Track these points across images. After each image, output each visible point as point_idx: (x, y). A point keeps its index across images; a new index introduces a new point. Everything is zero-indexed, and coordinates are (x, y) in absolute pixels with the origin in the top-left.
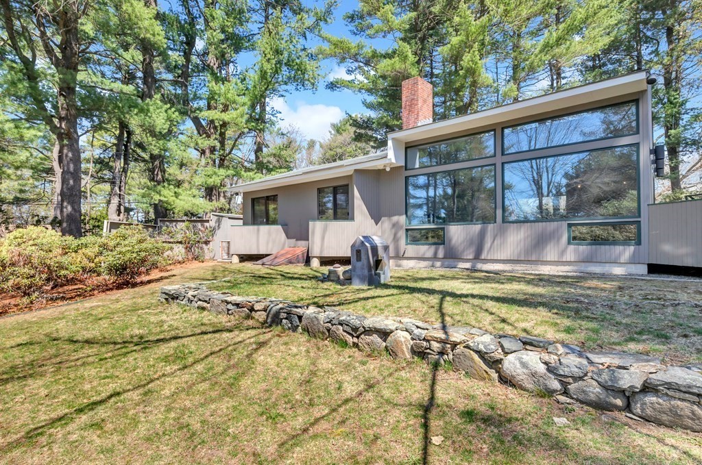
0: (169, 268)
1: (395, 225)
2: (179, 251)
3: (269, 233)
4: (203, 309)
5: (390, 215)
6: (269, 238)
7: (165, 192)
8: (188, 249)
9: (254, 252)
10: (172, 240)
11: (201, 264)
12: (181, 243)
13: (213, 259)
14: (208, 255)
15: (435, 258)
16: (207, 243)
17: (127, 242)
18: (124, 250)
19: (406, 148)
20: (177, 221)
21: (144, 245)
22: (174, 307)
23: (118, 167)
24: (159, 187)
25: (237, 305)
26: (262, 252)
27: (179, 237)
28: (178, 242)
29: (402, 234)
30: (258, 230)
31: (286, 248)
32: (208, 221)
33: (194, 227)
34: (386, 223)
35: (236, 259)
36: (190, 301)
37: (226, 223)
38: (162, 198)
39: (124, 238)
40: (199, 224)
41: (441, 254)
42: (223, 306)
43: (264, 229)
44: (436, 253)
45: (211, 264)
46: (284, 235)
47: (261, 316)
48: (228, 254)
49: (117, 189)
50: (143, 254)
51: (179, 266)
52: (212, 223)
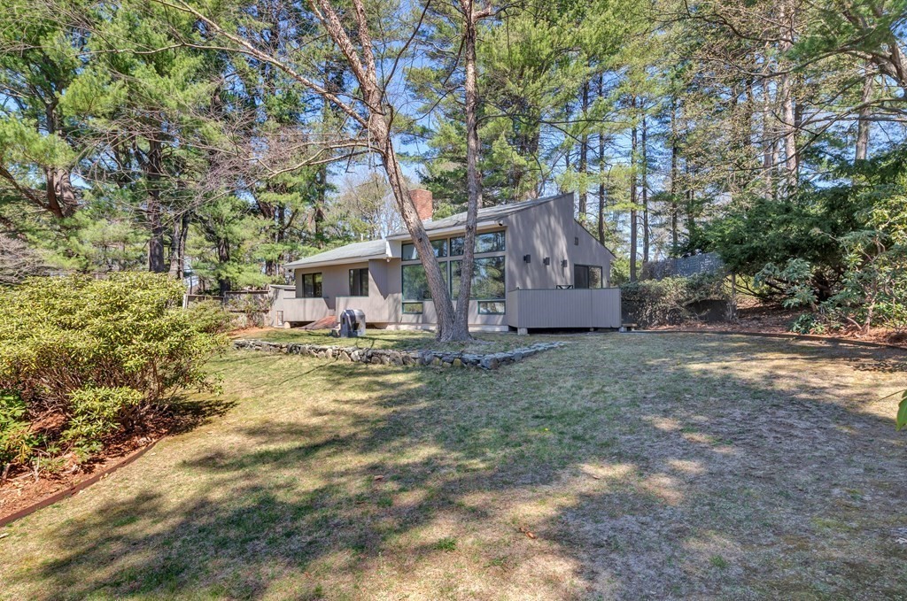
0: (234, 333)
1: (395, 300)
2: (243, 318)
3: (314, 305)
4: (258, 350)
5: (393, 293)
6: (312, 309)
7: (230, 269)
8: (250, 317)
9: (301, 319)
10: (236, 310)
11: (261, 330)
12: (244, 312)
13: (271, 326)
14: (267, 323)
15: (417, 323)
16: (266, 311)
17: (207, 312)
18: (206, 318)
19: (403, 245)
20: (240, 293)
21: (219, 315)
22: (242, 350)
23: (177, 230)
24: (226, 265)
25: (275, 346)
26: (308, 319)
27: (242, 307)
28: (241, 311)
29: (400, 307)
30: (305, 302)
31: (328, 316)
32: (267, 292)
33: (255, 298)
34: (390, 299)
35: (287, 326)
36: (251, 347)
37: (283, 294)
38: (228, 275)
39: (205, 310)
40: (259, 295)
41: (420, 321)
42: (268, 348)
43: (310, 301)
44: (418, 321)
45: (268, 329)
46: (325, 306)
47: (285, 350)
48: (282, 321)
49: (176, 253)
50: (219, 321)
51: (242, 331)
52: (271, 294)
